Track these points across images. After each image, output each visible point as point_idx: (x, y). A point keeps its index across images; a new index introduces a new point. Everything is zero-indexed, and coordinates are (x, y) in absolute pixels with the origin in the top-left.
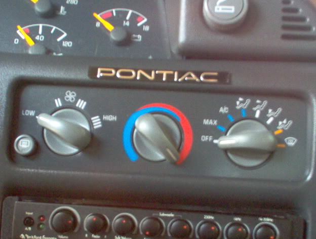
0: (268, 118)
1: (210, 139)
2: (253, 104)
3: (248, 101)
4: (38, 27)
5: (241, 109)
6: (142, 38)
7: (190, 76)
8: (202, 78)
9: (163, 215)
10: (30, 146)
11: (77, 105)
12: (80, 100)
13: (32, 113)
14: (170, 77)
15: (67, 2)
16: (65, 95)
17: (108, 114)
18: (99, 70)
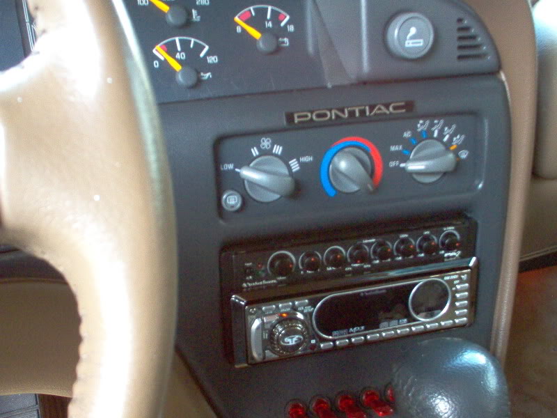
0: (445, 136)
1: (397, 164)
2: (432, 125)
3: (428, 122)
4: (175, 41)
5: (422, 131)
6: (290, 41)
7: (380, 109)
8: (391, 109)
9: (366, 241)
10: (238, 201)
11: (274, 151)
12: (275, 146)
13: (231, 166)
14: (363, 112)
15: (197, 3)
16: (260, 143)
17: (304, 155)
18: (296, 116)
